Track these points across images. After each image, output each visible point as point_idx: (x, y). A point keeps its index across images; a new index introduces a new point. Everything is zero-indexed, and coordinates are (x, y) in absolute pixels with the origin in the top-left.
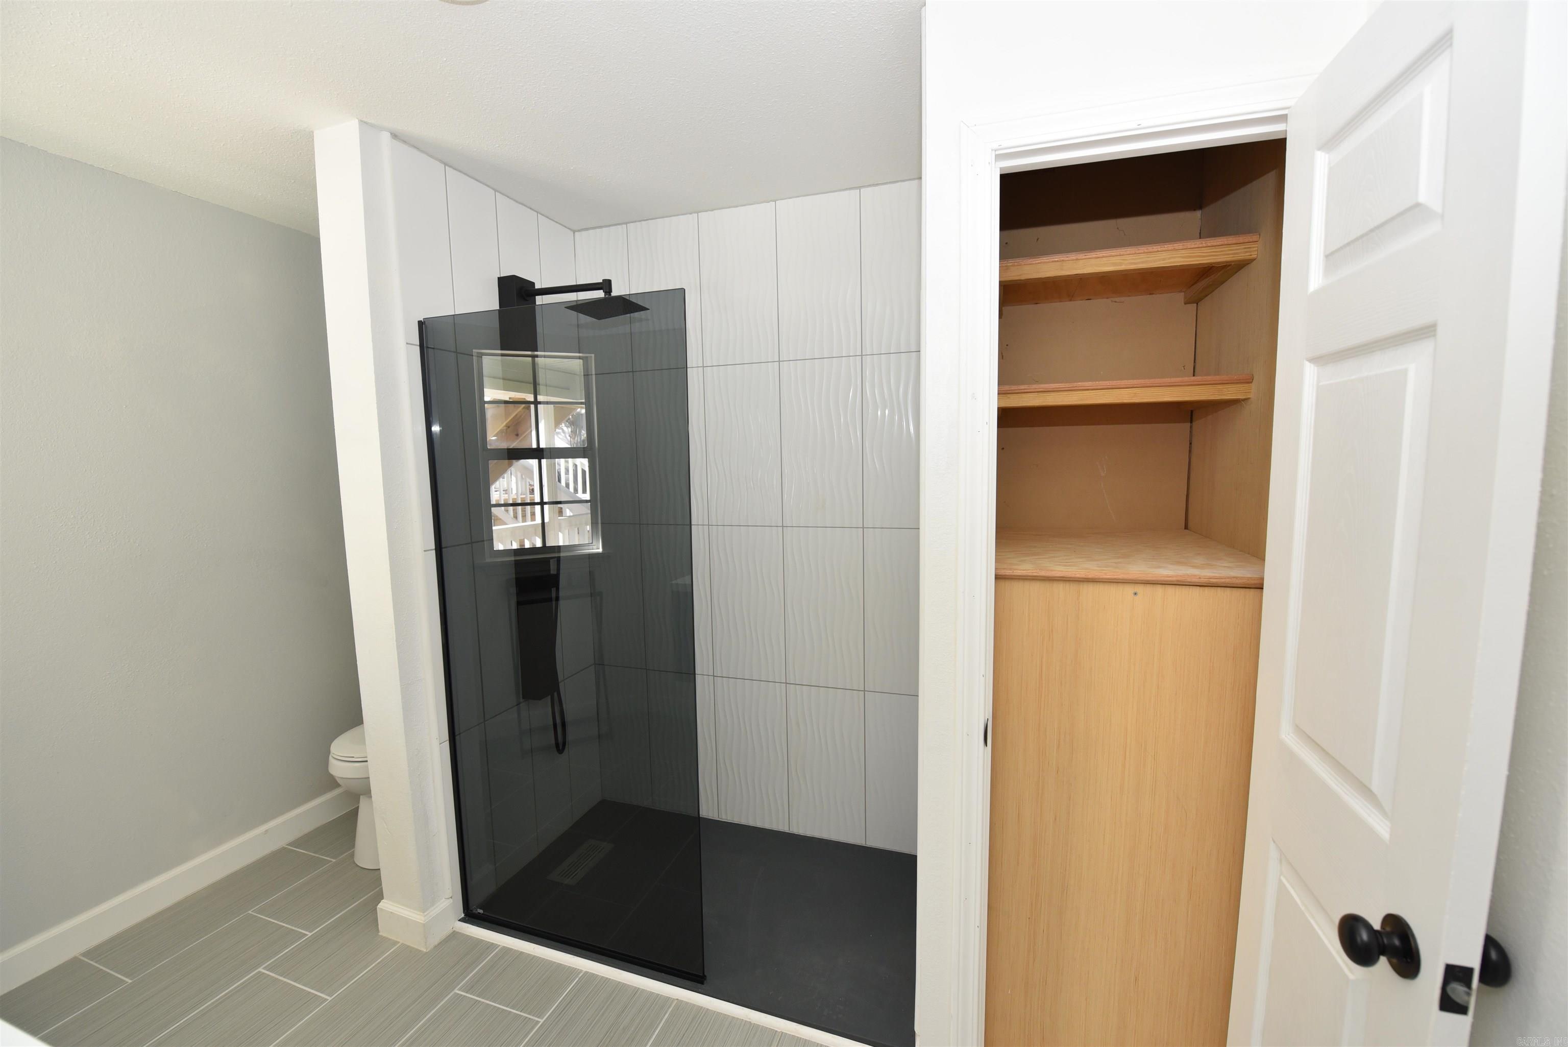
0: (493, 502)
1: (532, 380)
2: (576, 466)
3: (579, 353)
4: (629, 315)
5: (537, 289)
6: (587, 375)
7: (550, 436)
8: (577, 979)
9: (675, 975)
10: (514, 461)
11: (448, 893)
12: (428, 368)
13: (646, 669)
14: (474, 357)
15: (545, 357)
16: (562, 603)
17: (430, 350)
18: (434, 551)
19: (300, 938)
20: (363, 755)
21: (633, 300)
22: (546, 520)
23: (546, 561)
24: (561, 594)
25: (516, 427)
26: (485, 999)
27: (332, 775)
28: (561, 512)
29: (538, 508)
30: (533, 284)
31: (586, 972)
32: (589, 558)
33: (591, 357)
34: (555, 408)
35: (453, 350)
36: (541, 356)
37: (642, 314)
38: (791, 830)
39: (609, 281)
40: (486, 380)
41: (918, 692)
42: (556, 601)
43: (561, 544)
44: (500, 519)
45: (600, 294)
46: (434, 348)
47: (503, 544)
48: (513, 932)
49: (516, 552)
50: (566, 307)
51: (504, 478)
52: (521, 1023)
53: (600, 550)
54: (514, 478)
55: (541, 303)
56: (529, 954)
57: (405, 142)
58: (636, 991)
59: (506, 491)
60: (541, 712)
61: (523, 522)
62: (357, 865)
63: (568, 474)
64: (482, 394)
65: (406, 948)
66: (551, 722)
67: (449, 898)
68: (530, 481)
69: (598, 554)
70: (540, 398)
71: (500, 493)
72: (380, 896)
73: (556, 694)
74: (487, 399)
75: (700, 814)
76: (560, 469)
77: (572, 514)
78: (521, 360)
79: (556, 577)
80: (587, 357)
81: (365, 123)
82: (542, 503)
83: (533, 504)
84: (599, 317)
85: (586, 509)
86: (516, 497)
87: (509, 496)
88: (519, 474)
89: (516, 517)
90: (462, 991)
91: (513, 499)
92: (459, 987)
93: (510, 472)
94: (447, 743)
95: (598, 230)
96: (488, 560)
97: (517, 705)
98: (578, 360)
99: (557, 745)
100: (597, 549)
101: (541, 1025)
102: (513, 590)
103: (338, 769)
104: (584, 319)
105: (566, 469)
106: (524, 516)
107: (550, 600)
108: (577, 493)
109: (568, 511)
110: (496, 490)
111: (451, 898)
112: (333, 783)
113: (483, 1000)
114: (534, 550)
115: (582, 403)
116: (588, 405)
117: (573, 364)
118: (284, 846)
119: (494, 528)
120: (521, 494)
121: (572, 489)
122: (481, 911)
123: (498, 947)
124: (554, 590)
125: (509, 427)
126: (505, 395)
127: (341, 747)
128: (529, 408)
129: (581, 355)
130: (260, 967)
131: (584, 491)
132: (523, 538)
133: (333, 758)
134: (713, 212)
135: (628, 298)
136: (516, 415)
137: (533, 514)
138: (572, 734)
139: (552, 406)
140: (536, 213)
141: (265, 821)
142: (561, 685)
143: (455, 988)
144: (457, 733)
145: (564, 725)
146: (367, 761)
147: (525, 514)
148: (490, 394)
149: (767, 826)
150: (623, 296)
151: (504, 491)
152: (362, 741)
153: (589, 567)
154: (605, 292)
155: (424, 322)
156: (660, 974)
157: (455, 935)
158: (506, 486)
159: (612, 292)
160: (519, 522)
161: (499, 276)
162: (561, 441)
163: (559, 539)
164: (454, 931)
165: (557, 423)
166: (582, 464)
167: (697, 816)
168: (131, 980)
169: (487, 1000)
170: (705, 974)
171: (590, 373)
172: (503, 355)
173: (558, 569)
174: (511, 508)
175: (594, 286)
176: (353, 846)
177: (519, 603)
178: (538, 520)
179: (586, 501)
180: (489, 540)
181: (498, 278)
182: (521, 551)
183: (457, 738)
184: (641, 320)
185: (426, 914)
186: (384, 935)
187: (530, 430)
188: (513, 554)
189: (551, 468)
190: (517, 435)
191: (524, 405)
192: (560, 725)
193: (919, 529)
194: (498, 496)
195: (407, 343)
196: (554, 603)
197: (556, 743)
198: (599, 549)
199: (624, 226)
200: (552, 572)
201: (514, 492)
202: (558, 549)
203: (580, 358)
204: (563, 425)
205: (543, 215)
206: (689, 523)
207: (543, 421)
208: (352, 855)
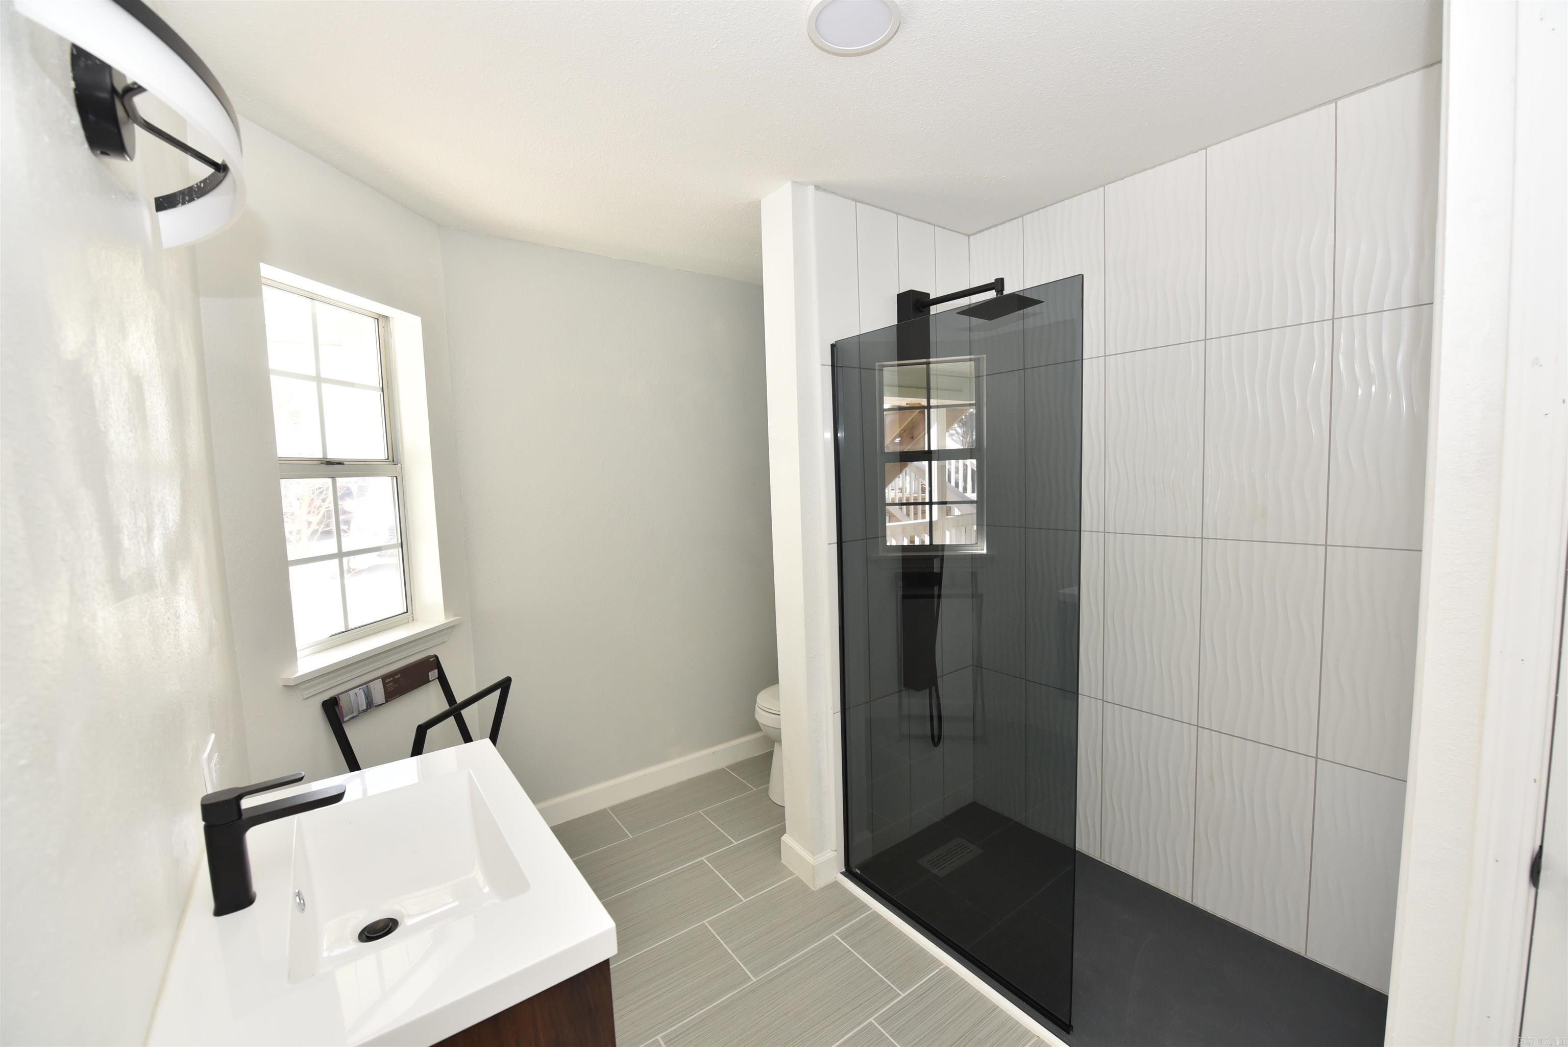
0: (888, 500)
1: (925, 385)
2: (965, 466)
3: (970, 355)
4: (1021, 312)
5: (933, 299)
6: (978, 377)
7: (941, 437)
8: (938, 970)
9: (1037, 1010)
10: (909, 463)
11: (834, 847)
12: (837, 385)
13: (1026, 679)
14: (876, 371)
15: (937, 362)
16: (944, 601)
17: (839, 368)
18: (836, 545)
19: (729, 844)
20: (777, 709)
21: (1028, 295)
22: (935, 518)
23: (931, 558)
24: (943, 592)
25: (909, 432)
26: (857, 953)
27: (757, 721)
28: (949, 512)
29: (927, 507)
30: (928, 295)
31: (946, 966)
32: (972, 559)
33: (983, 358)
34: (947, 411)
35: (857, 366)
36: (934, 363)
37: (1037, 307)
38: (1194, 902)
39: (1002, 280)
40: (886, 389)
41: (1406, 774)
42: (938, 598)
43: (948, 542)
44: (895, 516)
45: (991, 294)
46: (842, 367)
47: (895, 540)
48: (884, 901)
49: (904, 548)
50: (957, 313)
51: (899, 477)
52: (884, 989)
53: (985, 552)
54: (908, 478)
55: (935, 313)
56: (897, 928)
57: (825, 190)
58: (995, 1008)
59: (901, 490)
60: (918, 702)
61: (914, 520)
62: (770, 798)
63: (958, 473)
64: (882, 402)
65: (798, 881)
66: (928, 713)
67: (834, 851)
68: (923, 481)
69: (981, 556)
70: (933, 402)
71: (896, 491)
72: (783, 831)
73: (934, 688)
74: (886, 406)
75: (1076, 846)
76: (951, 468)
77: (960, 514)
78: (915, 368)
79: (940, 575)
80: (979, 358)
81: (796, 182)
82: (931, 503)
83: (924, 504)
84: (990, 318)
85: (973, 509)
86: (909, 496)
87: (903, 495)
88: (913, 475)
89: (908, 515)
90: (839, 937)
91: (906, 498)
92: (838, 931)
93: (904, 472)
94: (839, 714)
95: (993, 230)
96: (881, 554)
97: (899, 692)
98: (969, 363)
99: (933, 737)
100: (981, 550)
101: (902, 999)
102: (900, 583)
103: (762, 717)
104: (976, 321)
105: (956, 468)
106: (916, 514)
107: (932, 596)
108: (966, 493)
109: (956, 511)
110: (893, 488)
111: (836, 851)
112: (756, 727)
113: (855, 953)
114: (922, 547)
115: (971, 405)
116: (978, 406)
117: (964, 366)
118: (724, 767)
119: (888, 524)
120: (914, 493)
121: (961, 489)
122: (859, 872)
123: (870, 910)
124: (936, 588)
125: (905, 431)
126: (903, 402)
127: (763, 699)
128: (923, 413)
129: (972, 357)
130: (703, 856)
131: (973, 492)
132: (913, 535)
133: (758, 706)
134: (1122, 181)
135: (1022, 295)
136: (912, 419)
137: (924, 512)
138: (947, 729)
139: (945, 409)
140: (933, 226)
141: (713, 745)
142: (939, 680)
143: (833, 932)
144: (847, 707)
145: (940, 718)
146: (779, 715)
147: (917, 511)
148: (889, 402)
149: (1162, 886)
150: (1016, 293)
151: (899, 489)
152: (777, 697)
153: (972, 568)
154: (998, 292)
155: (836, 344)
156: (1021, 1002)
157: (836, 884)
158: (901, 486)
159: (1004, 290)
160: (910, 520)
161: (898, 293)
162: (953, 443)
163: (947, 537)
164: (836, 881)
165: (949, 425)
166: (971, 463)
167: (1073, 848)
168: (632, 836)
169: (858, 954)
170: (1072, 1024)
171: (981, 375)
172: (899, 365)
173: (942, 568)
174: (904, 507)
175: (984, 288)
176: (768, 782)
177: (905, 597)
178: (927, 519)
179: (972, 502)
180: (883, 537)
181: (898, 295)
182: (911, 548)
183: (847, 711)
184: (1035, 314)
185: (815, 857)
186: (785, 864)
187: (923, 433)
188: (901, 550)
189: (942, 469)
190: (912, 438)
191: (918, 410)
192: (937, 718)
193: (1421, 551)
194: (894, 494)
195: (822, 365)
196: (936, 600)
197: (932, 735)
198: (983, 550)
199: (1020, 219)
200: (935, 570)
201: (908, 491)
202: (943, 547)
203: (970, 360)
204: (956, 425)
205: (940, 227)
206: (1078, 529)
207: (936, 425)
208: (767, 789)
